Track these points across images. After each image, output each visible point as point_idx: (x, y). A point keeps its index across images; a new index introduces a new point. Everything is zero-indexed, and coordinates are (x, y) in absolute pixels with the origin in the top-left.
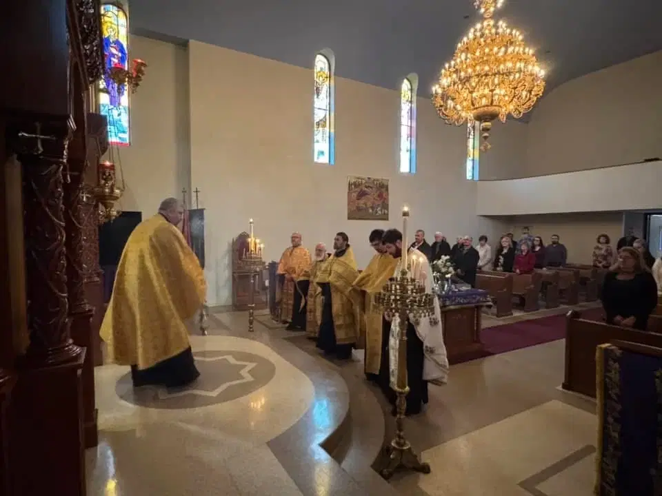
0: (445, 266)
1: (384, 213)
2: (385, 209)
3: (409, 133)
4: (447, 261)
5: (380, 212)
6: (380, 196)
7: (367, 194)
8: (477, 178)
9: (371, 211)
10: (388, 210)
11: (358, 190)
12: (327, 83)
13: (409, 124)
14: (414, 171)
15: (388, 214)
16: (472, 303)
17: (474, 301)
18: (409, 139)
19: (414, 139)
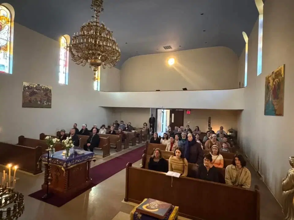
0: (68, 143)
1: (48, 105)
2: (49, 102)
3: (65, 64)
4: (70, 140)
5: (46, 104)
6: (46, 95)
7: (37, 94)
8: (99, 90)
9: (39, 103)
10: (51, 102)
11: (31, 90)
12: (9, 24)
13: (65, 60)
14: (67, 84)
15: (51, 105)
16: (85, 161)
17: (86, 159)
18: (65, 67)
19: (67, 68)
